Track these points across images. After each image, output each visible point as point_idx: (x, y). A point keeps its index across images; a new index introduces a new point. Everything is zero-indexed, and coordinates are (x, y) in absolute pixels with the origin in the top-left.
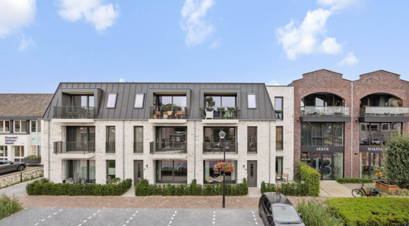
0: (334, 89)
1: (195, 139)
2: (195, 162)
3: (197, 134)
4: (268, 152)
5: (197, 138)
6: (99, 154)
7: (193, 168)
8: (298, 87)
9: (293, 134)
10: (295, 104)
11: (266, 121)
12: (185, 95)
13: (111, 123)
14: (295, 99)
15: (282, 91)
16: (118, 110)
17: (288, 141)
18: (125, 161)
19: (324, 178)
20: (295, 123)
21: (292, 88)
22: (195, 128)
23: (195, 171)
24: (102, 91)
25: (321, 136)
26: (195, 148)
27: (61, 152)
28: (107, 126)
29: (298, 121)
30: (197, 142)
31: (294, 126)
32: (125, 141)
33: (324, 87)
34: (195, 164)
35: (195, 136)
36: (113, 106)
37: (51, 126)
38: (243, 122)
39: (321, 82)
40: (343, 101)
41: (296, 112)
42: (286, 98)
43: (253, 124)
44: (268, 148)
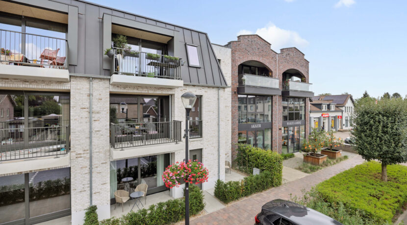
0: (265, 59)
1: (90, 118)
3: (95, 108)
4: (217, 134)
5: (95, 116)
7: (87, 181)
8: (235, 51)
9: (231, 110)
10: (232, 71)
14: (232, 65)
15: (220, 53)
20: (232, 95)
21: (229, 50)
22: (89, 95)
23: (91, 187)
26: (90, 138)
29: (235, 92)
30: (95, 124)
31: (232, 98)
33: (257, 55)
34: (91, 173)
35: (90, 112)
39: (255, 49)
40: (270, 74)
41: (234, 81)
42: (223, 62)
43: (196, 92)
44: (216, 128)
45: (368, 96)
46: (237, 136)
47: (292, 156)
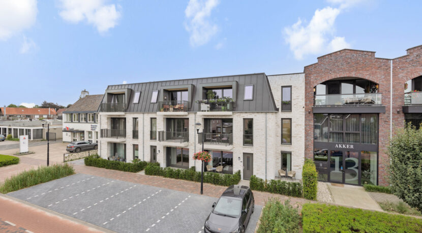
0: (361, 72)
2: (195, 151)
4: (265, 145)
6: (128, 139)
9: (304, 128)
10: (306, 93)
11: (262, 113)
12: (187, 90)
13: (135, 116)
14: (306, 88)
15: (290, 80)
16: (140, 104)
17: (298, 134)
18: (145, 145)
19: (346, 182)
20: (305, 115)
21: (302, 76)
22: (195, 120)
24: (132, 90)
25: (342, 130)
26: (195, 138)
27: (107, 137)
28: (133, 118)
29: (309, 113)
31: (305, 118)
32: (144, 130)
33: (346, 71)
36: (137, 102)
37: (102, 118)
38: (239, 114)
39: (342, 65)
40: (377, 87)
41: (308, 102)
42: (295, 87)
43: (248, 116)
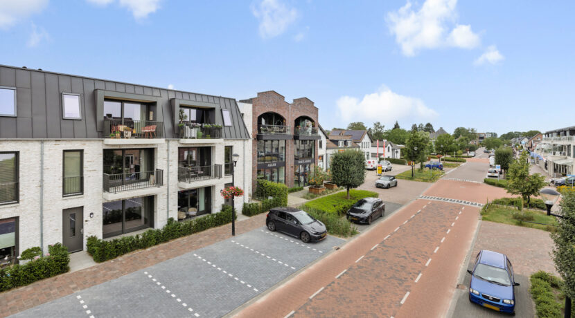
0: (279, 110)
1: (168, 164)
2: (168, 195)
3: (171, 158)
4: (242, 172)
5: (171, 163)
7: (166, 203)
8: (255, 105)
9: (252, 152)
10: (253, 122)
11: (241, 140)
14: (253, 117)
16: (25, 120)
20: (253, 141)
22: (168, 150)
23: (168, 207)
26: (168, 176)
29: (255, 139)
30: (170, 168)
31: (252, 144)
32: (44, 179)
33: (273, 107)
34: (168, 198)
35: (168, 161)
36: (11, 112)
39: (272, 102)
40: (285, 121)
41: (254, 130)
42: (246, 115)
43: (229, 143)
44: (242, 168)
45: (399, 127)
46: (256, 173)
47: (301, 189)
